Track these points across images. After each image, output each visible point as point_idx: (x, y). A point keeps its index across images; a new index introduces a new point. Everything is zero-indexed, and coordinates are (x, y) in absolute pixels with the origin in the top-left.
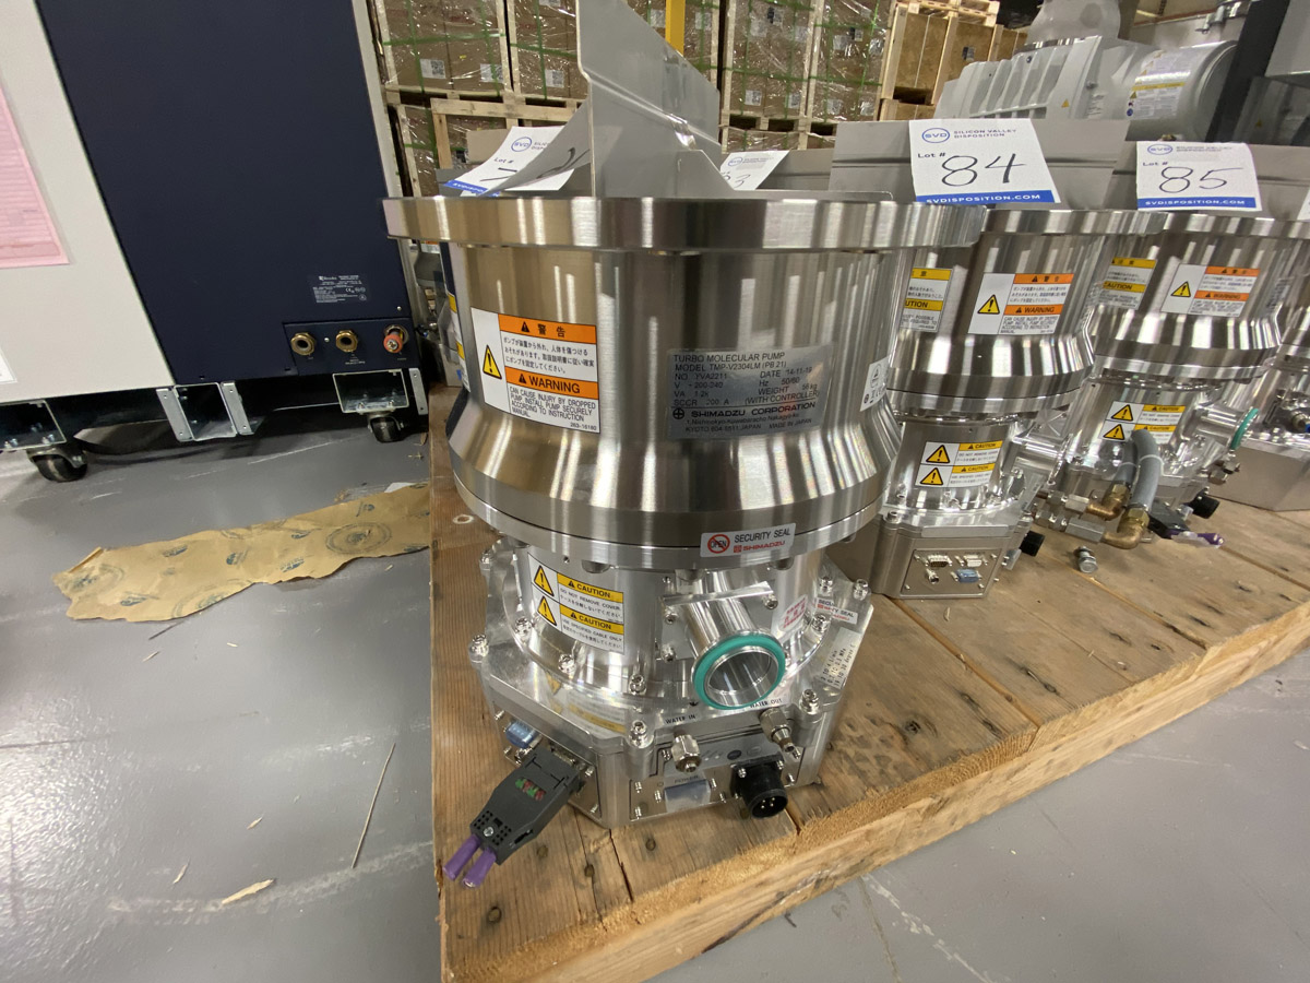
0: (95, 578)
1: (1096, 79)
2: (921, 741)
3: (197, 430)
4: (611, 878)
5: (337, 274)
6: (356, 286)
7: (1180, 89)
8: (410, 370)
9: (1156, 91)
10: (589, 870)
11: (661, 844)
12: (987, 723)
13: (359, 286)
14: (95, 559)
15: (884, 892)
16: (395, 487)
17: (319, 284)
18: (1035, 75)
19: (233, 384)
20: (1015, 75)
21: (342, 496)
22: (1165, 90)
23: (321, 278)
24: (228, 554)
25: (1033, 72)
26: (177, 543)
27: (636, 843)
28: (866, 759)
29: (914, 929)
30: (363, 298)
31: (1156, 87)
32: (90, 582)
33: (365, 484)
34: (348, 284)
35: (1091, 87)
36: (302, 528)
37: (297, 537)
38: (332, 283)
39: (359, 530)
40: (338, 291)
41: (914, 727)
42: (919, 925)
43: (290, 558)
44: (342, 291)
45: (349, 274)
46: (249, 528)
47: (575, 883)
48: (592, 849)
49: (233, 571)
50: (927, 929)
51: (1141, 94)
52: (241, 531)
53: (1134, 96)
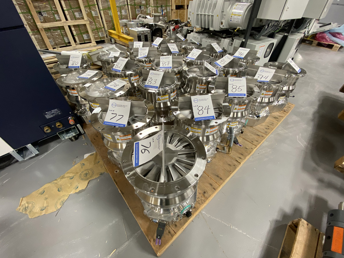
0: (28, 206)
1: (223, 10)
2: (206, 195)
3: (23, 157)
4: (172, 232)
5: (51, 111)
6: (57, 112)
7: (241, 16)
8: (77, 125)
9: (236, 16)
10: (169, 232)
11: (177, 225)
12: (214, 188)
13: (58, 111)
14: (22, 201)
15: (204, 212)
16: (86, 156)
17: (46, 114)
18: (211, 5)
19: (30, 144)
20: (206, 4)
21: (74, 163)
22: (238, 16)
23: (46, 113)
24: (57, 189)
25: (210, 4)
26: (41, 190)
27: (174, 226)
28: (199, 201)
29: (208, 216)
30: (60, 114)
31: (236, 15)
32: (27, 208)
33: (77, 157)
34: (55, 112)
35: (223, 12)
36: (71, 176)
37: (71, 179)
38: (50, 113)
39: (85, 172)
40: (52, 114)
41: (205, 192)
42: (209, 215)
43: (74, 185)
44: (53, 114)
45: (54, 109)
46: (56, 180)
47: (168, 235)
48: (168, 229)
49: (62, 193)
50: (210, 215)
51: (233, 16)
52: (55, 182)
53: (231, 16)
